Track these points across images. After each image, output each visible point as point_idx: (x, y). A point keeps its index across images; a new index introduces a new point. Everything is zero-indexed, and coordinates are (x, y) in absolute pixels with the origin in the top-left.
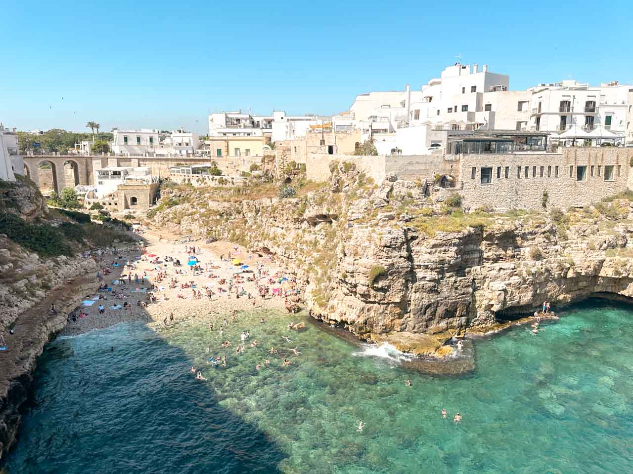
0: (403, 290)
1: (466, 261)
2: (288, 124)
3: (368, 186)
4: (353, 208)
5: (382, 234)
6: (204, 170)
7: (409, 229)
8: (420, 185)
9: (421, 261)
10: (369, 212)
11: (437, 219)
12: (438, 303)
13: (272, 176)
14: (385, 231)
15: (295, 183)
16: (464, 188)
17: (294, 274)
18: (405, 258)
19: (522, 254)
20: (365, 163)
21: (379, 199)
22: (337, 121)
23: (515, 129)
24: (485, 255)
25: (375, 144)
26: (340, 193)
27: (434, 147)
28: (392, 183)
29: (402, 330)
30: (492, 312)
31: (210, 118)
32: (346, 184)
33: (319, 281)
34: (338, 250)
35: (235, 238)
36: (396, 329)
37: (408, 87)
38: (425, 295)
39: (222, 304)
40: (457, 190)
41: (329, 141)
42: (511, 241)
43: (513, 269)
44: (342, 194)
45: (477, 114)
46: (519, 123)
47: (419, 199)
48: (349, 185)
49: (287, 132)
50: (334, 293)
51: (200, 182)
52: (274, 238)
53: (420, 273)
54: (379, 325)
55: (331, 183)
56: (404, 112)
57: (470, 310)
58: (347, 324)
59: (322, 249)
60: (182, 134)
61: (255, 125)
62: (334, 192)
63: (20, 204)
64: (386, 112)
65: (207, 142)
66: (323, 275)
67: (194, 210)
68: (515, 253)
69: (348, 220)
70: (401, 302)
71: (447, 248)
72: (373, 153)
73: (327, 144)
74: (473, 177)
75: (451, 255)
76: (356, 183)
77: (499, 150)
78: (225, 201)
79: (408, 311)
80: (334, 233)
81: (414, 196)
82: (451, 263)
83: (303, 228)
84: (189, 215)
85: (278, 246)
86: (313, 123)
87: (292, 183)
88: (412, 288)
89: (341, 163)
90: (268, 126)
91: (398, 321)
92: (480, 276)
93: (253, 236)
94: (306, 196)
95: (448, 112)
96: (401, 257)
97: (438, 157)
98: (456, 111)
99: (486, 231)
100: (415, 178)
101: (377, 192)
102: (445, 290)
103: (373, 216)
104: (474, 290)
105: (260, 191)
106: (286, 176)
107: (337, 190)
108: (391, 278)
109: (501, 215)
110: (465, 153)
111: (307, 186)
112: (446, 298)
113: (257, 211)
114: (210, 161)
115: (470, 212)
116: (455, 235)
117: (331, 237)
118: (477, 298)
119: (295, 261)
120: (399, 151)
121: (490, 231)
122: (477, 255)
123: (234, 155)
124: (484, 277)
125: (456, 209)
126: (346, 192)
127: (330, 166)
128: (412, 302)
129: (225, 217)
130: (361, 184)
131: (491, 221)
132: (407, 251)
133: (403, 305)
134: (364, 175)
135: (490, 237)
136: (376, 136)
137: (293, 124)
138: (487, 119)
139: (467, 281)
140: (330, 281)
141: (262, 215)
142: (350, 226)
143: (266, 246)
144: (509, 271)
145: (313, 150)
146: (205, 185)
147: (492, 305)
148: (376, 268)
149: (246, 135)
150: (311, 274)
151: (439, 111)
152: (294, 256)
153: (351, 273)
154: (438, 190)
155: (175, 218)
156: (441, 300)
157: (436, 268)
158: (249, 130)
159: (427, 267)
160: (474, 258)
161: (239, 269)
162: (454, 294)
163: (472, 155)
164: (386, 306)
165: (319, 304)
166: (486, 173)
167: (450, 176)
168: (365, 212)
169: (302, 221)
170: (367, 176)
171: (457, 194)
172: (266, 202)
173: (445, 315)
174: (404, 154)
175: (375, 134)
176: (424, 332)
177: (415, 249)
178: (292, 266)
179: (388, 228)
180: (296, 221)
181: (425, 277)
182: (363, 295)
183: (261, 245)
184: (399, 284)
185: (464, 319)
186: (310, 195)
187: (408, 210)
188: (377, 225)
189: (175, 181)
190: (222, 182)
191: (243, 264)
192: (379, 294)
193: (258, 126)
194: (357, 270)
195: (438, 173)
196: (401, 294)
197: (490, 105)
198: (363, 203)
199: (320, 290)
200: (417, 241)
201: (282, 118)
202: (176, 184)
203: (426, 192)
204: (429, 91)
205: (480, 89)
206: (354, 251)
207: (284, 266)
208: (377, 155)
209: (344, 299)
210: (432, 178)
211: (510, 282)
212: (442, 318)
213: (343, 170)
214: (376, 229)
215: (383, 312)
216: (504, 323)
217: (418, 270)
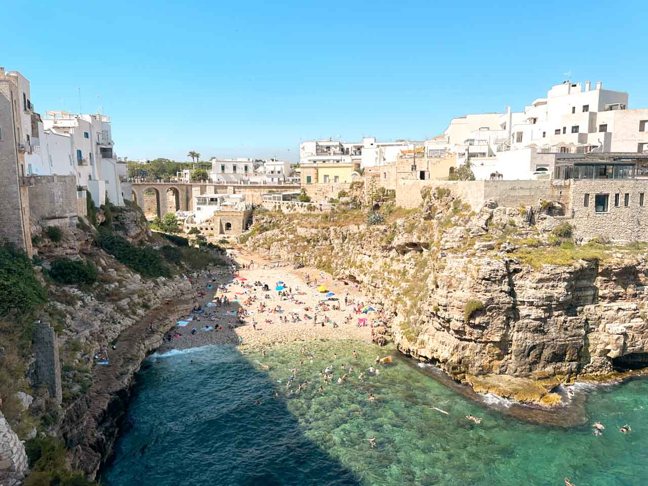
0: (504, 329)
1: (578, 299)
2: (378, 150)
3: (465, 213)
4: (447, 236)
5: (480, 265)
6: (294, 197)
7: (511, 261)
8: (524, 213)
9: (525, 296)
10: (465, 241)
11: (544, 250)
12: (544, 345)
13: (361, 202)
14: (484, 263)
15: (383, 209)
16: (576, 216)
17: (381, 304)
18: (506, 292)
19: (646, 293)
20: (460, 188)
21: (477, 227)
22: (431, 146)
23: (636, 151)
24: (601, 293)
25: (472, 168)
26: (432, 221)
27: (540, 172)
28: (491, 210)
29: (501, 373)
30: (609, 358)
31: (301, 146)
32: (439, 211)
33: (408, 313)
34: (430, 281)
35: (322, 264)
36: (495, 371)
37: (509, 108)
38: (529, 334)
39: (307, 332)
40: (567, 219)
41: (422, 166)
42: (632, 277)
43: (635, 310)
44: (434, 221)
45: (590, 136)
46: (641, 145)
47: (523, 227)
48: (442, 212)
49: (376, 158)
50: (424, 327)
51: (289, 209)
52: (361, 266)
53: (524, 311)
54: (476, 365)
55: (423, 211)
56: (505, 134)
57: (582, 354)
58: (439, 362)
59: (411, 279)
60: (274, 163)
61: (344, 152)
62: (425, 219)
63: (127, 228)
64: (485, 135)
65: (297, 170)
66: (412, 307)
67: (283, 236)
68: (638, 292)
69: (441, 249)
70: (500, 341)
71: (555, 283)
72: (469, 178)
73: (419, 169)
74: (586, 204)
75: (560, 291)
76: (450, 209)
77: (616, 175)
78: (313, 227)
79: (509, 352)
80: (425, 263)
81: (517, 225)
82: (560, 300)
83: (391, 256)
84: (278, 241)
85: (365, 274)
86: (405, 148)
87: (381, 208)
88: (514, 326)
89: (434, 188)
90: (357, 153)
91: (496, 363)
92: (594, 317)
93: (339, 263)
94: (395, 224)
95: (556, 134)
96: (501, 291)
97: (544, 182)
98: (564, 132)
99: (602, 265)
100: (519, 205)
101: (474, 220)
102: (552, 330)
103: (469, 245)
104: (587, 332)
105: (347, 217)
106: (375, 203)
107: (429, 217)
108: (490, 314)
109: (620, 248)
110: (576, 178)
111: (396, 213)
112: (553, 340)
113: (344, 238)
114: (299, 187)
115: (583, 243)
116: (565, 269)
117: (421, 267)
118: (591, 342)
119: (382, 291)
120: (499, 175)
121: (606, 266)
122: (591, 292)
123: (323, 182)
124: (599, 318)
125: (565, 240)
126: (439, 219)
127: (421, 192)
128: (514, 342)
129: (312, 243)
130: (456, 211)
131: (608, 255)
132: (509, 285)
133: (504, 345)
134: (460, 202)
135: (607, 273)
136: (473, 160)
137: (383, 150)
138: (602, 140)
139: (579, 321)
140: (420, 314)
141: (348, 242)
142: (443, 255)
143: (352, 274)
144: (630, 313)
145: (403, 175)
146: (295, 212)
147: (609, 351)
148: (473, 302)
149: (335, 162)
150: (399, 306)
151: (544, 133)
152: (381, 286)
153: (444, 306)
154: (545, 218)
155: (266, 244)
156: (548, 341)
157: (543, 305)
158: (338, 157)
159: (531, 304)
160: (588, 296)
161: (324, 297)
162: (563, 336)
163: (584, 180)
164: (483, 345)
165: (407, 338)
166: (601, 201)
167: (559, 203)
168: (460, 241)
169: (391, 249)
170: (463, 203)
171: (567, 223)
172: (353, 228)
173: (551, 359)
174: (505, 178)
175: (472, 158)
176: (527, 376)
177: (518, 282)
178: (379, 296)
179: (487, 259)
180: (384, 248)
181: (530, 315)
182: (457, 332)
183: (347, 273)
184: (499, 321)
185: (574, 365)
186: (399, 222)
187: (510, 239)
188: (474, 255)
189: (267, 208)
190: (310, 208)
191: (328, 291)
192: (476, 331)
193: (347, 153)
194: (450, 303)
195: (544, 200)
196: (501, 333)
197: (606, 125)
198: (458, 231)
199: (409, 322)
200: (521, 274)
201: (372, 144)
202: (267, 211)
203: (531, 220)
204: (532, 112)
205: (594, 108)
206: (447, 282)
207: (371, 295)
208: (474, 180)
209: (436, 334)
210: (538, 204)
211: (631, 324)
212: (549, 362)
213: (436, 196)
214: (472, 259)
215: (480, 351)
216: (624, 372)
217: (521, 307)
